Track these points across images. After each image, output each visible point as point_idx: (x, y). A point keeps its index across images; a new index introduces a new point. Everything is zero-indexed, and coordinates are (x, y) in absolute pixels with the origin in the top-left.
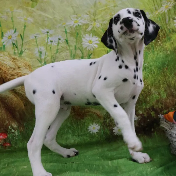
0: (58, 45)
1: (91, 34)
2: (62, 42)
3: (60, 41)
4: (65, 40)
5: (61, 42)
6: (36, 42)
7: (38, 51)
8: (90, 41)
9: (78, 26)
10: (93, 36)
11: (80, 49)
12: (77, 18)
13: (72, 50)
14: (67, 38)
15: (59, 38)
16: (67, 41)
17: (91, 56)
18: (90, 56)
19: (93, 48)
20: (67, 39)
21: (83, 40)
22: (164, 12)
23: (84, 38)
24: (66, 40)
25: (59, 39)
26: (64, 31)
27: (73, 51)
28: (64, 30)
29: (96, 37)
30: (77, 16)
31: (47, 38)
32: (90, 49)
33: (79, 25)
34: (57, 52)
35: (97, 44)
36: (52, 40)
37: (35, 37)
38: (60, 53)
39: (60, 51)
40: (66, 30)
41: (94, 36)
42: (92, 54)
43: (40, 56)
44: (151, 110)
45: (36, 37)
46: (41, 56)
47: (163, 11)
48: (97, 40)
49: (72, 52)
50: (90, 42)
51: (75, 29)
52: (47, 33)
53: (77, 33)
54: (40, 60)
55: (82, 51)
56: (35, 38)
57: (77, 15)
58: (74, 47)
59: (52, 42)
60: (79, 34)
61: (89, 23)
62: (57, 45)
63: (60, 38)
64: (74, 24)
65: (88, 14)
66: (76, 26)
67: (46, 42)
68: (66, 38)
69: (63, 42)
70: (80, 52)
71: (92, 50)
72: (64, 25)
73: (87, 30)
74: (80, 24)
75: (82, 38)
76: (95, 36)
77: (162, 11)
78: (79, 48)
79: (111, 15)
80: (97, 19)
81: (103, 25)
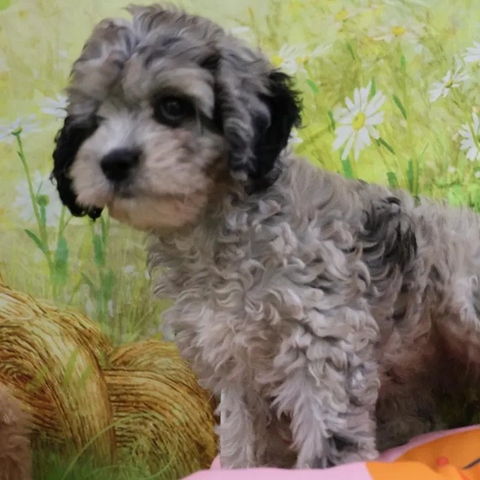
6: (21, 155)
7: (32, 196)
37: (16, 133)
43: (37, 215)
45: (22, 135)
46: (42, 220)
54: (39, 237)
56: (14, 137)
65: (243, 24)
79: (345, 21)
80: (286, 39)
81: (311, 62)
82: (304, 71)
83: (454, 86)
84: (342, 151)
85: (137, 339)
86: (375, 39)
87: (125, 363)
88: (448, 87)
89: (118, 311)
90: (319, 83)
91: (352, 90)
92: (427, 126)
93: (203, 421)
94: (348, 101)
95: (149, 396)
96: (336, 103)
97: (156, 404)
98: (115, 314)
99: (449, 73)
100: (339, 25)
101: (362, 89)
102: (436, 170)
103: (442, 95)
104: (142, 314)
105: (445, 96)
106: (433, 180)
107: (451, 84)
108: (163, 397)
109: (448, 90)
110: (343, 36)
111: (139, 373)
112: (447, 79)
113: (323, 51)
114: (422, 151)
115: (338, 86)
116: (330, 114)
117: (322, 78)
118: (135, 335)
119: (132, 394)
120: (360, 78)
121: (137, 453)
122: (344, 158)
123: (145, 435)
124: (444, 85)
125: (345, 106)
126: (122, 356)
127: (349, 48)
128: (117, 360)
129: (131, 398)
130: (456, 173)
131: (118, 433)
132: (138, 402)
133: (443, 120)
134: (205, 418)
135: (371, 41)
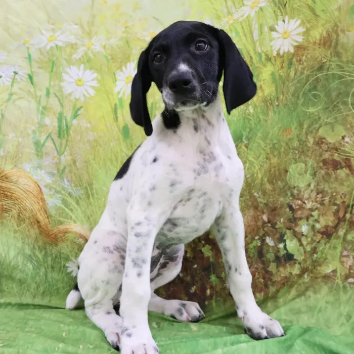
0: (12, 85)
1: (82, 66)
2: (21, 79)
3: (17, 76)
4: (28, 77)
5: (19, 80)
8: (80, 80)
9: (56, 48)
10: (85, 70)
11: (57, 96)
12: (53, 30)
13: (41, 97)
14: (32, 72)
15: (14, 70)
16: (31, 77)
17: (79, 112)
18: (76, 112)
19: (84, 95)
20: (31, 75)
21: (65, 76)
22: (248, 17)
23: (67, 73)
24: (29, 75)
25: (16, 73)
26: (26, 58)
27: (42, 99)
28: (27, 56)
29: (93, 73)
32: (77, 97)
33: (57, 46)
34: (9, 100)
35: (93, 87)
36: (1, 74)
38: (14, 101)
39: (17, 97)
40: (30, 55)
41: (88, 71)
42: (81, 107)
44: (203, 242)
47: (245, 16)
48: (93, 80)
49: (40, 101)
50: (79, 82)
51: (48, 53)
53: (53, 63)
55: (61, 101)
57: (53, 24)
58: (44, 92)
60: (56, 64)
61: (78, 41)
62: (10, 84)
63: (17, 71)
64: (47, 44)
65: (77, 24)
66: (51, 47)
68: (29, 71)
69: (23, 78)
70: (57, 103)
71: (82, 99)
72: (27, 45)
73: (74, 56)
74: (60, 44)
75: (63, 74)
76: (91, 69)
77: (242, 16)
78: (55, 94)
79: (126, 27)
80: (96, 34)
81: (107, 46)
82: (104, 51)
84: (119, 93)
85: (12, 169)
86: (141, 38)
87: (7, 178)
89: (5, 154)
90: (110, 57)
91: (126, 63)
93: (39, 211)
94: (124, 68)
95: (16, 194)
96: (118, 69)
97: (19, 199)
98: (4, 155)
100: (124, 29)
101: (131, 63)
104: (16, 157)
108: (22, 197)
110: (125, 35)
111: (12, 184)
113: (114, 42)
115: (119, 60)
116: (114, 74)
117: (111, 55)
118: (12, 166)
119: (9, 192)
120: (131, 58)
121: (12, 217)
122: (119, 97)
123: (15, 210)
125: (122, 71)
126: (5, 175)
127: (127, 42)
128: (3, 176)
129: (9, 194)
131: (5, 207)
132: (12, 196)
134: (40, 209)
135: (138, 39)
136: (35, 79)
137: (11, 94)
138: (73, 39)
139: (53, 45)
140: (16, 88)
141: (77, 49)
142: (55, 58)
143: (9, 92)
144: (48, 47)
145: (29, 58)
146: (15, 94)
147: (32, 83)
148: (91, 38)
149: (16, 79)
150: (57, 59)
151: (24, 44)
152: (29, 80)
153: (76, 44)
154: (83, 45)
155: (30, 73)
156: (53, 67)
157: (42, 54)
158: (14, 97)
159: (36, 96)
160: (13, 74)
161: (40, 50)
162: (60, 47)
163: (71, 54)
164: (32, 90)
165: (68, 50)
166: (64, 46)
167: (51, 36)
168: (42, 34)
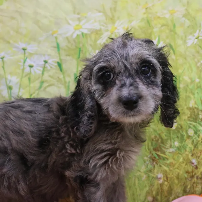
0: (43, 74)
2: (51, 67)
3: (47, 65)
4: (56, 64)
5: (49, 68)
6: (3, 67)
7: (7, 85)
9: (82, 36)
12: (79, 20)
13: (69, 82)
14: (61, 60)
15: (44, 59)
16: (59, 65)
20: (60, 63)
24: (58, 63)
25: (46, 62)
26: (55, 47)
27: (71, 84)
28: (55, 45)
30: (79, 16)
31: (23, 61)
33: (82, 33)
34: (40, 87)
36: (32, 64)
37: (2, 58)
38: (45, 88)
39: (47, 85)
40: (58, 44)
45: (4, 59)
46: (10, 96)
49: (68, 86)
51: (74, 41)
52: (23, 51)
53: (80, 49)
57: (78, 14)
58: (73, 78)
59: (31, 67)
60: (82, 51)
61: (102, 28)
62: (41, 73)
63: (46, 59)
64: (73, 33)
65: (100, 12)
66: (78, 35)
67: (22, 68)
68: (57, 60)
72: (55, 35)
74: (85, 31)
79: (146, 9)
80: (118, 18)
83: (200, 38)
86: (161, 17)
88: (197, 38)
92: (185, 59)
99: (198, 31)
102: (189, 81)
103: (193, 43)
105: (194, 43)
106: (188, 86)
107: (198, 37)
109: (196, 40)
110: (145, 16)
112: (196, 35)
113: (136, 23)
114: (182, 71)
120: (153, 36)
124: (195, 37)
130: (199, 82)
133: (193, 55)
135: (159, 17)
136: (64, 66)
137: (42, 82)
138: (97, 26)
139: (80, 33)
140: (46, 76)
141: (102, 34)
142: (81, 45)
143: (40, 80)
144: (75, 36)
145: (58, 47)
146: (46, 81)
147: (61, 70)
148: (114, 23)
149: (47, 67)
150: (83, 46)
151: (52, 35)
152: (58, 68)
153: (100, 30)
154: (108, 30)
155: (59, 61)
156: (79, 54)
157: (69, 42)
158: (45, 85)
159: (65, 82)
160: (43, 63)
161: (67, 38)
162: (86, 34)
163: (96, 40)
164: (61, 76)
165: (93, 36)
166: (89, 33)
167: (77, 25)
168: (69, 24)
